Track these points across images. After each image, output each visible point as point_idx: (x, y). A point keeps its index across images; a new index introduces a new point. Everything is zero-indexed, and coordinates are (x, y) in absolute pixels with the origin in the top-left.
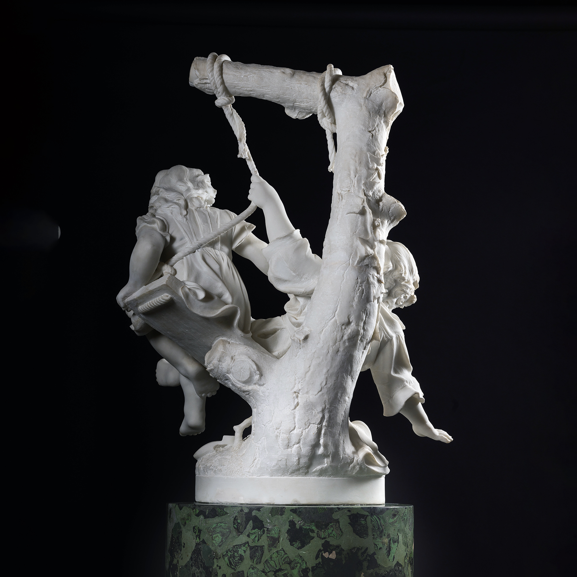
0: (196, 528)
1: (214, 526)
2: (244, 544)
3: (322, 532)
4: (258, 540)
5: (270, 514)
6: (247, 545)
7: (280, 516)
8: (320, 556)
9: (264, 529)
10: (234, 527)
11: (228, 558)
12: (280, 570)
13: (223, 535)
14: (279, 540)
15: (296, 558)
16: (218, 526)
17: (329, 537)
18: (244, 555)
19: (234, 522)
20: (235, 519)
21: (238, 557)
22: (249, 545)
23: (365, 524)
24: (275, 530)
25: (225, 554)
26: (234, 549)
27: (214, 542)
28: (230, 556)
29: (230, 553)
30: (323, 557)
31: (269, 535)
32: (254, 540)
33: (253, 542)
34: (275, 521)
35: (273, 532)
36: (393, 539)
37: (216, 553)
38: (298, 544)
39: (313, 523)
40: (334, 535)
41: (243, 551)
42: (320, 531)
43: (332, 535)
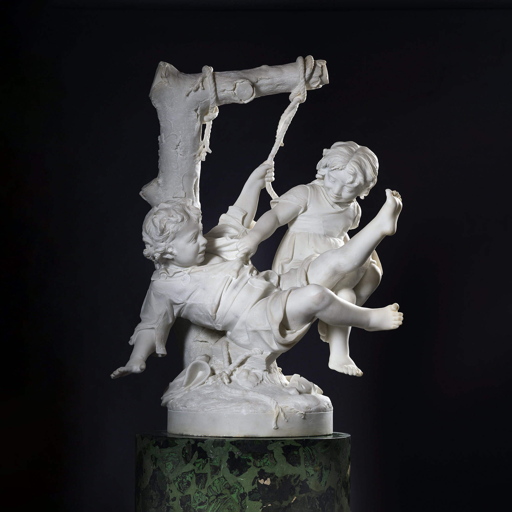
0: (153, 456)
1: (167, 455)
2: (191, 472)
3: (258, 462)
4: (203, 468)
5: (213, 446)
6: (193, 473)
7: (221, 448)
8: (256, 483)
9: (208, 458)
10: (183, 456)
11: (178, 483)
12: (221, 494)
13: (174, 463)
14: (220, 469)
15: (235, 484)
16: (170, 455)
17: (264, 466)
18: (191, 481)
19: (182, 452)
20: (184, 450)
21: (186, 482)
22: (195, 473)
23: (298, 454)
24: (216, 459)
25: (175, 480)
26: (183, 476)
27: (167, 469)
28: (179, 481)
29: (180, 479)
30: (258, 483)
31: (211, 464)
32: (199, 468)
33: (198, 469)
34: (217, 452)
35: (215, 461)
36: (325, 467)
37: (168, 478)
38: (236, 472)
39: (250, 454)
40: (269, 464)
41: (190, 478)
42: (256, 461)
43: (267, 464)
